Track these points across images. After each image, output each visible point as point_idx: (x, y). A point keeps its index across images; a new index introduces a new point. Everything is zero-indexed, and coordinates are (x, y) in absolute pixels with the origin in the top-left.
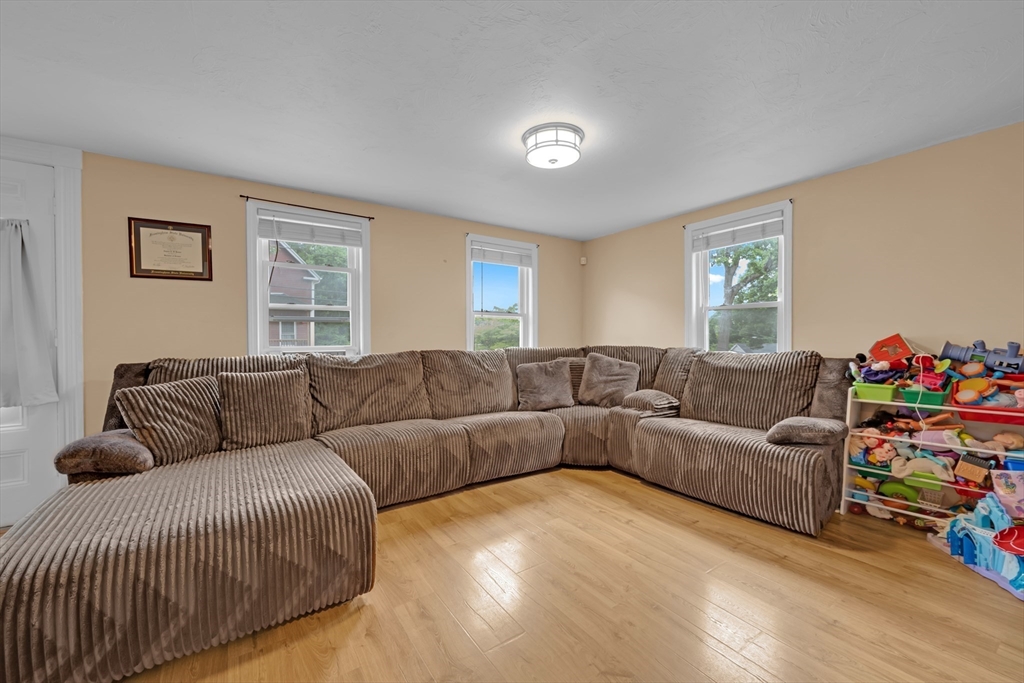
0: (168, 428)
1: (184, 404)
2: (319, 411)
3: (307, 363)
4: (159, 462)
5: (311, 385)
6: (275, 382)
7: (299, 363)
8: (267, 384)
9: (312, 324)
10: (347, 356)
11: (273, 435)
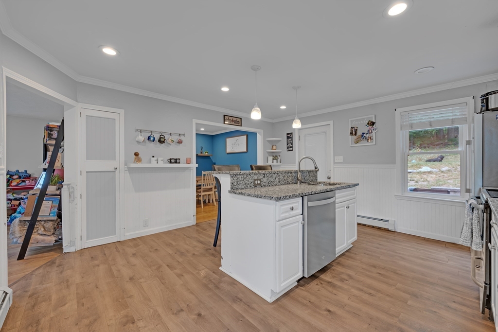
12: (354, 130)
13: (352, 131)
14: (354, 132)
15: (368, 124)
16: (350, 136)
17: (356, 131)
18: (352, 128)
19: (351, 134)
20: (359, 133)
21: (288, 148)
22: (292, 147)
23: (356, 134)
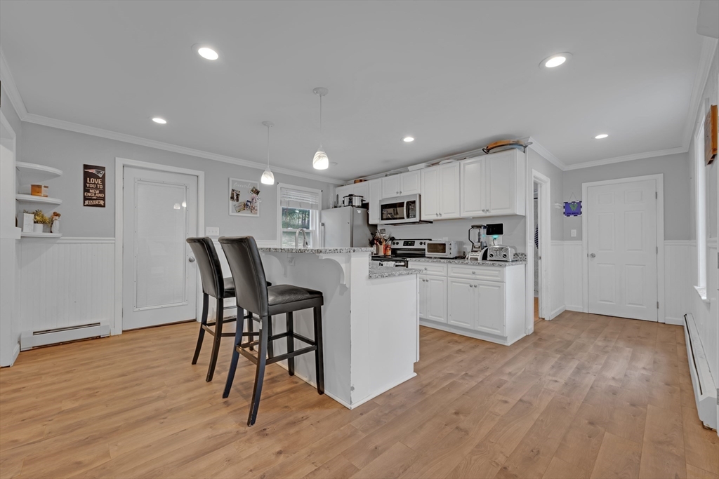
12: (235, 194)
13: (233, 194)
14: (235, 197)
15: (252, 191)
16: (231, 202)
17: (238, 195)
18: (233, 190)
19: (232, 198)
20: (243, 199)
21: (85, 198)
22: (104, 199)
23: (237, 200)
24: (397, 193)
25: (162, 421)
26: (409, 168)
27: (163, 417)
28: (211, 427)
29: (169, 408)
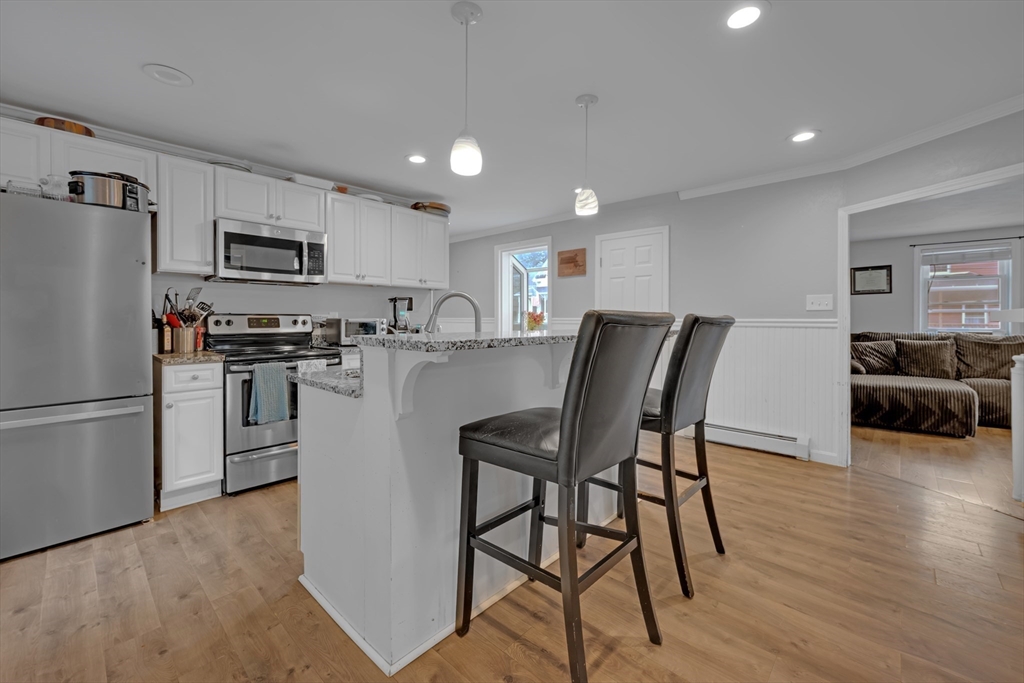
0: (871, 360)
1: (878, 352)
2: (962, 367)
3: (955, 338)
4: (868, 373)
5: (957, 352)
6: (930, 347)
7: (948, 338)
8: (924, 347)
9: (964, 314)
10: (994, 335)
11: (927, 371)
24: (271, 216)
25: (801, 645)
26: (298, 177)
27: (795, 650)
28: (756, 582)
29: (772, 656)
